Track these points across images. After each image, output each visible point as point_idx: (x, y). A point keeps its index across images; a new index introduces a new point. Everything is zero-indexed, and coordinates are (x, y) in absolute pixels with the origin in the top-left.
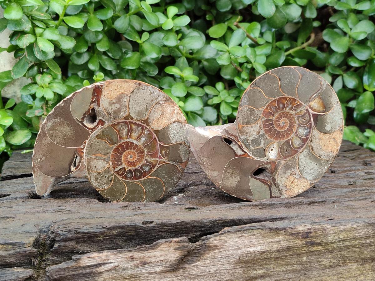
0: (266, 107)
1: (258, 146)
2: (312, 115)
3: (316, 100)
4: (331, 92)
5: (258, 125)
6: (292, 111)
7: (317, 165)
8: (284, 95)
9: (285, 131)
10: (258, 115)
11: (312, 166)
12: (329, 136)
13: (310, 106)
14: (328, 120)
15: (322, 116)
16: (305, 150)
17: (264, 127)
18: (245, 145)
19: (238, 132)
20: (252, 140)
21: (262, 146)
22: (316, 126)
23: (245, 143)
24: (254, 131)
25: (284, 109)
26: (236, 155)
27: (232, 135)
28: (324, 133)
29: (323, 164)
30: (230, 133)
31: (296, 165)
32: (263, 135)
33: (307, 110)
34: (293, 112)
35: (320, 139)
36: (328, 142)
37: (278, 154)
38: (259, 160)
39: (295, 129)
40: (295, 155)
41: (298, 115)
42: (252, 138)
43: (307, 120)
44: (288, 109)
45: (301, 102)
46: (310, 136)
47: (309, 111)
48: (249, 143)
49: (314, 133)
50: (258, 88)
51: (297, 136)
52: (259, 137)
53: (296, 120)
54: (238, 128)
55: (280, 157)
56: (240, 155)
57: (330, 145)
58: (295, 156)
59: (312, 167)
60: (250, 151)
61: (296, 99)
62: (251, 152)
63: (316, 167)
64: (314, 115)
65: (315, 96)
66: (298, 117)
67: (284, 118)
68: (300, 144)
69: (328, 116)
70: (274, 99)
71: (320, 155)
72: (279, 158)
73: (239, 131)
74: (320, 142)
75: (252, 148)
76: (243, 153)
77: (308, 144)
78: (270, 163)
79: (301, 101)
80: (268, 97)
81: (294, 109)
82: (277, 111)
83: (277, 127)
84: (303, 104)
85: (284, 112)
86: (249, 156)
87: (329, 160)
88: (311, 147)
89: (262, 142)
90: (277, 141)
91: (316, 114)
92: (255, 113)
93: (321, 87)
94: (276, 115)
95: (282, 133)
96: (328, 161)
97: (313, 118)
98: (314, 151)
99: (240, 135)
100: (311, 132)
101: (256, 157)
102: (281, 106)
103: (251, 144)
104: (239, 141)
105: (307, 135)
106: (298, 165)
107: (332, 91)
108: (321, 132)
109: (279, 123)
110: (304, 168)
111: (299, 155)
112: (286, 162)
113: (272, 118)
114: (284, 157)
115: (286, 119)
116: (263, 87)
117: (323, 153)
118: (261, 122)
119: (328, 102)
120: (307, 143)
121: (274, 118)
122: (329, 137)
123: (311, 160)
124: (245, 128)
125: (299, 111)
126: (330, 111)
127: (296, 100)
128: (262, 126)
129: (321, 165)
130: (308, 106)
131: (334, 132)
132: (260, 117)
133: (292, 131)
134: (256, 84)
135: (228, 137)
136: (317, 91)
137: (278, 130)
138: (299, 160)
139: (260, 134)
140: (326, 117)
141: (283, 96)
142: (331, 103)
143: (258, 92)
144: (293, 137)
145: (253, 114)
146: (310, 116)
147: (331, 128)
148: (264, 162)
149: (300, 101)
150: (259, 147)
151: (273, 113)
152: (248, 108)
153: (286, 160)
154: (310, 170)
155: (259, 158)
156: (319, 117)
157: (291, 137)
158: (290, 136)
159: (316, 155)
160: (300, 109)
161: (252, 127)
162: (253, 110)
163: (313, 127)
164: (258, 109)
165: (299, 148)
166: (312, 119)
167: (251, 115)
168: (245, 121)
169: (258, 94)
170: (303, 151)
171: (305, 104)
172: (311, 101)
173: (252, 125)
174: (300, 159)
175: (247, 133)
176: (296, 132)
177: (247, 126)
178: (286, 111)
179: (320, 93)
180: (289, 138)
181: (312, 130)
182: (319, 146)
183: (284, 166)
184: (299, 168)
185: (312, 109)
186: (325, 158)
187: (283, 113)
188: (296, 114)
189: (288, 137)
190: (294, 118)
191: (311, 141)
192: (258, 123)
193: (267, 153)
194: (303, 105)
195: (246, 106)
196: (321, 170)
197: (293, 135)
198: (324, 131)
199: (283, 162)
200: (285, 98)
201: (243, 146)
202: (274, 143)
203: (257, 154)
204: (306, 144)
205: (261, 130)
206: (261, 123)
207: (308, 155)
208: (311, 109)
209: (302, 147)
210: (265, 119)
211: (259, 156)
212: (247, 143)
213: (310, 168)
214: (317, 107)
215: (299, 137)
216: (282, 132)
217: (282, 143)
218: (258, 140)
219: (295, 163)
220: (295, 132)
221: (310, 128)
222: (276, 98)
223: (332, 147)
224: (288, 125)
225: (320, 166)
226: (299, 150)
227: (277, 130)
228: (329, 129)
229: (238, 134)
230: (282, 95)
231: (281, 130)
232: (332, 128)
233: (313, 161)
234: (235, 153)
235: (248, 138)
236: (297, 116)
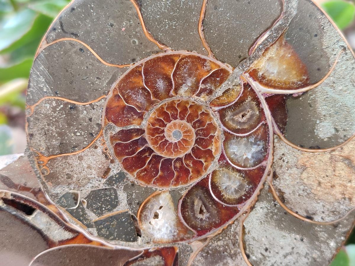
0: (111, 95)
1: (109, 210)
2: (266, 99)
3: (272, 52)
4: (318, 20)
5: (99, 150)
6: (198, 95)
7: (302, 240)
8: (162, 50)
9: (188, 156)
10: (90, 120)
11: (289, 245)
12: (329, 156)
13: (254, 74)
14: (322, 108)
15: (299, 97)
16: (259, 206)
17: (118, 154)
18: (71, 213)
19: (39, 177)
20: (88, 197)
21: (123, 207)
22: (282, 129)
23: (69, 206)
24: (89, 167)
25: (172, 92)
26: (49, 243)
27: (25, 189)
28: (311, 148)
29: (323, 235)
30: (16, 182)
31: (239, 247)
32: (121, 177)
33: (247, 86)
34: (203, 99)
35: (304, 168)
36: (329, 173)
37: (179, 223)
38: (119, 247)
39: (217, 150)
40: (230, 222)
41: (218, 106)
42: (87, 190)
43: (252, 116)
44: (183, 91)
45: (223, 66)
46: (267, 164)
47: (252, 90)
48: (82, 203)
49: (279, 153)
50: (74, 40)
51: (227, 165)
52: (110, 181)
53: (216, 121)
54: (36, 166)
55: (186, 231)
56: (62, 242)
57: (337, 181)
58: (230, 225)
59: (288, 250)
60: (89, 226)
61: (203, 57)
62: (94, 230)
63: (303, 247)
64: (270, 99)
65: (266, 39)
66: (219, 111)
67: (178, 121)
68: (241, 187)
69: (319, 94)
70: (132, 67)
71: (307, 212)
72: (182, 235)
73: (43, 174)
74: (305, 175)
75: (93, 217)
76: (68, 235)
77: (266, 187)
78: (158, 252)
79: (223, 62)
80: (112, 63)
81: (203, 91)
82: (152, 103)
83: (161, 148)
84: (230, 69)
85: (173, 102)
86: (90, 241)
87: (339, 223)
88: (276, 194)
89: (122, 196)
90: (165, 188)
91: (277, 95)
92: (81, 116)
93: (282, 9)
94: (151, 115)
95: (178, 165)
96: (335, 226)
97: (270, 108)
98: (288, 202)
99: (49, 185)
100: (271, 151)
101: (112, 240)
102: (161, 84)
103: (88, 207)
104: (48, 203)
105: (260, 161)
106: (245, 249)
107: (320, 17)
108: (302, 146)
109: (164, 136)
110: (266, 254)
111: (241, 219)
112: (206, 243)
113: (140, 124)
114: (198, 231)
115: (184, 122)
116: (88, 33)
117: (318, 207)
118: (107, 139)
119: (312, 52)
120: (264, 184)
121: (145, 124)
122: (331, 158)
123: (282, 229)
124: (59, 164)
125: (219, 92)
126: (325, 80)
127: (205, 60)
128: (111, 151)
129: (317, 239)
130: (247, 74)
131: (346, 139)
132: (99, 125)
133: (209, 155)
134: (65, 28)
135: (12, 195)
136: (269, 24)
137: (165, 155)
138: (244, 233)
139: (111, 174)
140: (314, 101)
141: (161, 55)
142: (324, 55)
143: (75, 52)
144: (214, 172)
145: (76, 120)
146: (259, 103)
147: (333, 131)
148: (137, 253)
149: (219, 63)
150: (115, 212)
151: (140, 108)
152: (54, 104)
153: (205, 239)
154: (285, 256)
155: (122, 242)
156: (289, 102)
157: (210, 171)
158: (206, 169)
159: (297, 213)
160: (224, 86)
161: (80, 158)
162: (74, 107)
163: (274, 133)
164: (87, 104)
165: (240, 201)
166: (267, 112)
167: (69, 125)
168: (55, 143)
169: (77, 59)
170: (252, 208)
171: (237, 70)
172: (256, 57)
173: (79, 153)
174: (247, 231)
175: (69, 177)
176: (222, 157)
177: (66, 158)
178: (176, 98)
179: (280, 28)
180: (204, 175)
181: (271, 144)
182: (302, 187)
183: (202, 256)
184: (248, 256)
185: (262, 80)
186: (328, 219)
187: (171, 106)
188: (212, 103)
189: (198, 172)
190: (207, 114)
191: (275, 176)
192: (98, 144)
193: (143, 227)
194: (231, 72)
195: (47, 98)
196: (318, 253)
197: (213, 166)
198: (312, 143)
199: (196, 245)
200: (169, 60)
201: (66, 216)
202: (159, 194)
203: (111, 234)
204: (260, 186)
205: (112, 162)
206: (108, 143)
207: (272, 217)
208: (261, 82)
209: (248, 196)
210: (118, 129)
211: (119, 237)
212: (76, 204)
213: (282, 253)
214: (279, 73)
215: (233, 168)
216: (179, 159)
217: (184, 193)
218: (108, 193)
219: (234, 245)
220: (217, 156)
221: (265, 137)
222: (137, 64)
223: (345, 186)
224: (194, 138)
225: (312, 242)
226: (239, 206)
227: (161, 157)
228: (329, 135)
229: (43, 183)
230: (157, 52)
231: (174, 157)
232: (337, 130)
233: (290, 230)
234: (45, 238)
235: (75, 191)
236: (217, 108)
